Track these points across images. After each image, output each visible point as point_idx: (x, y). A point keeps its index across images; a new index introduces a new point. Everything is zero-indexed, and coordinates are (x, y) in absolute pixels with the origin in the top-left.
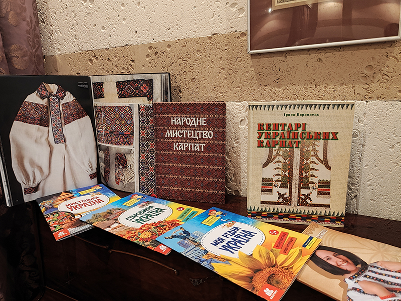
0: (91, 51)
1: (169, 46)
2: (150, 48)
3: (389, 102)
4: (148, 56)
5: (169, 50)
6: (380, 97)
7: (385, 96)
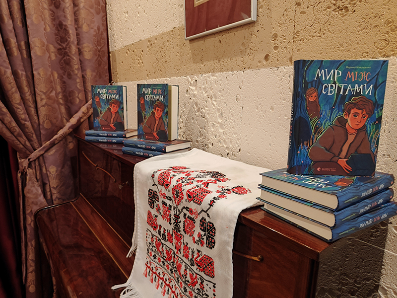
0: (127, 46)
1: (156, 39)
2: (149, 41)
3: (254, 71)
4: (148, 47)
7: (252, 67)
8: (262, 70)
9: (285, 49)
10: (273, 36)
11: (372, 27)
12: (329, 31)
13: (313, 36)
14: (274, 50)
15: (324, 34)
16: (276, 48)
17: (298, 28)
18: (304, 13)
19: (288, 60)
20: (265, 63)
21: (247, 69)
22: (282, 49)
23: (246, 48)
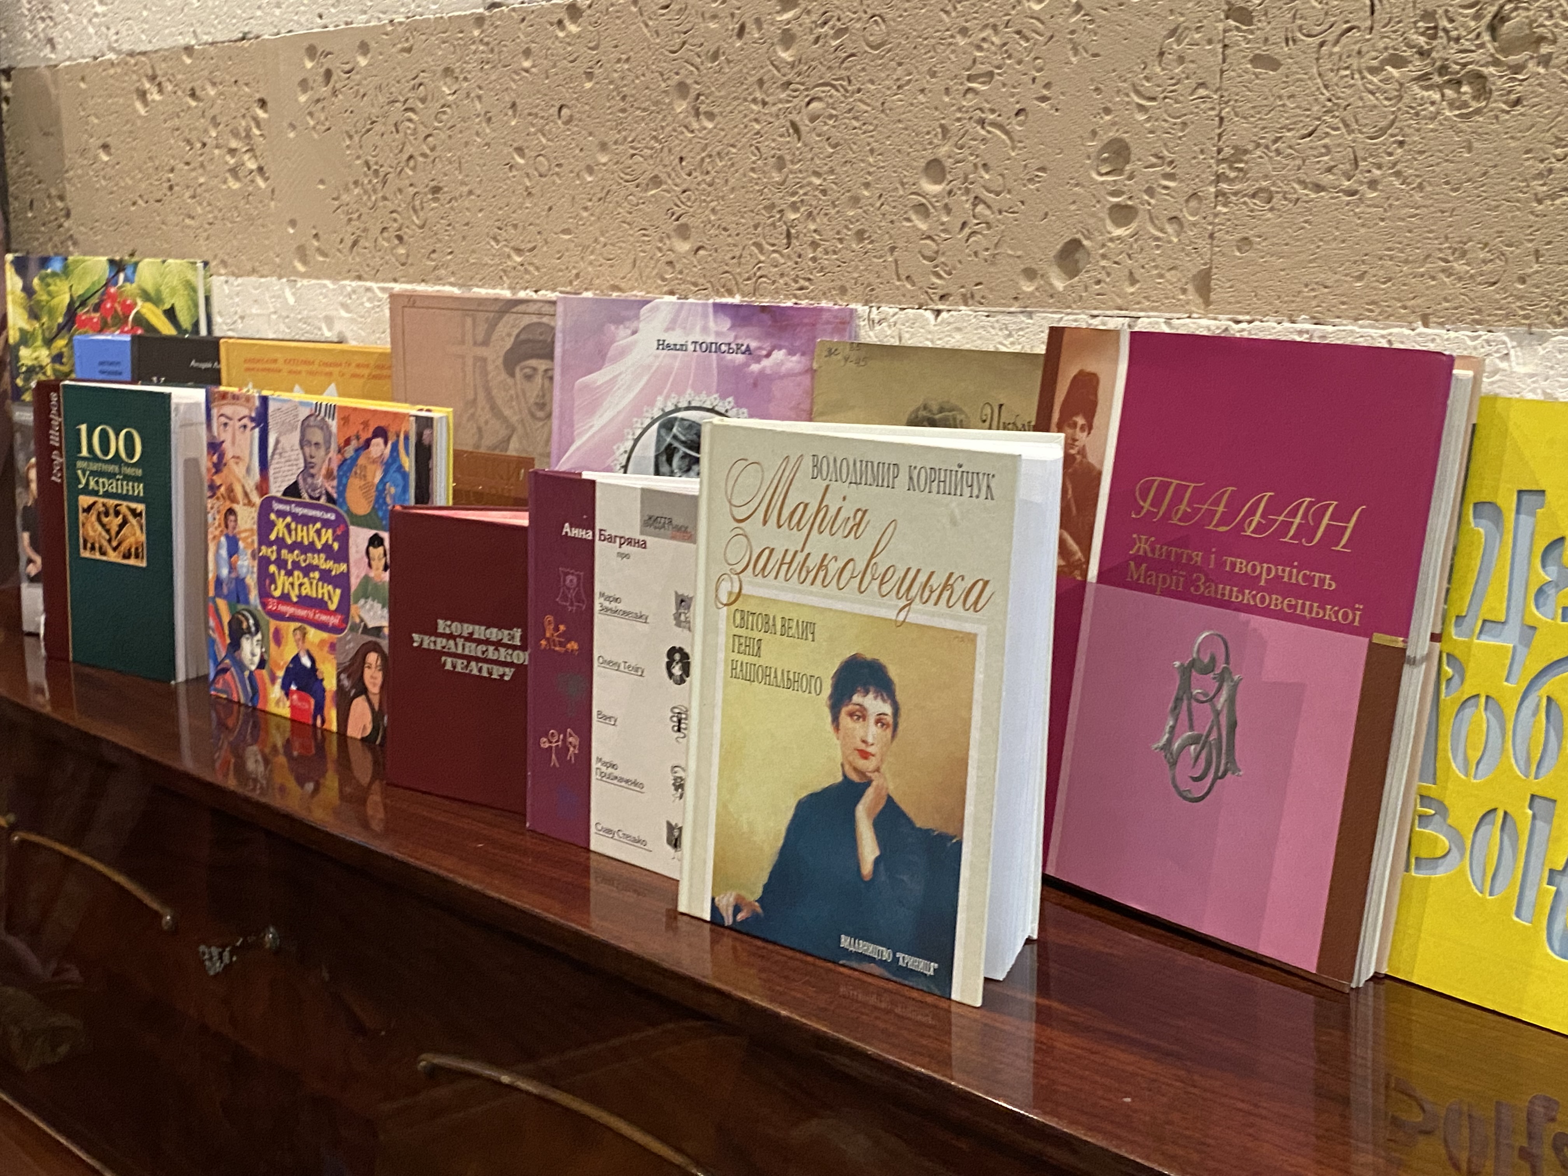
0: (144, 53)
1: (364, 48)
2: (311, 52)
3: (1000, 317)
4: (304, 85)
5: (363, 62)
6: (972, 296)
7: (986, 293)
9: (1170, 229)
10: (1104, 149)
12: (1398, 174)
13: (1319, 188)
14: (1110, 226)
15: (1373, 184)
16: (1122, 213)
17: (1239, 132)
18: (1272, 63)
19: (1190, 287)
20: (1059, 285)
21: (957, 304)
22: (1155, 226)
23: (950, 192)
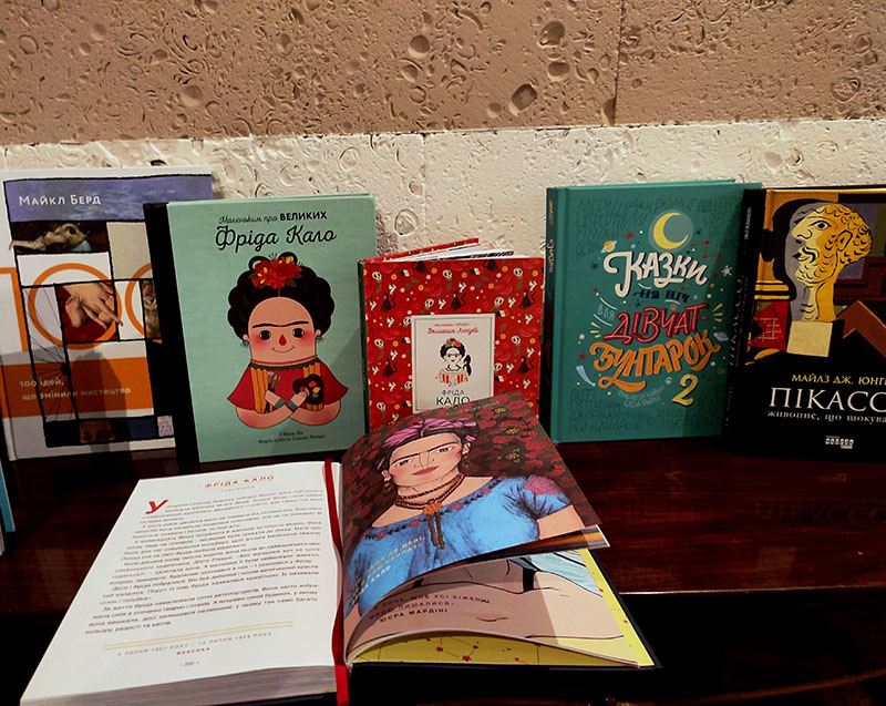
8: (506, 133)
9: (589, 75)
10: (545, 29)
11: (830, 46)
12: (727, 41)
13: (682, 49)
14: (549, 76)
15: (713, 47)
16: (558, 68)
17: (636, 18)
19: (602, 110)
21: (441, 128)
22: (581, 75)
23: (432, 58)
